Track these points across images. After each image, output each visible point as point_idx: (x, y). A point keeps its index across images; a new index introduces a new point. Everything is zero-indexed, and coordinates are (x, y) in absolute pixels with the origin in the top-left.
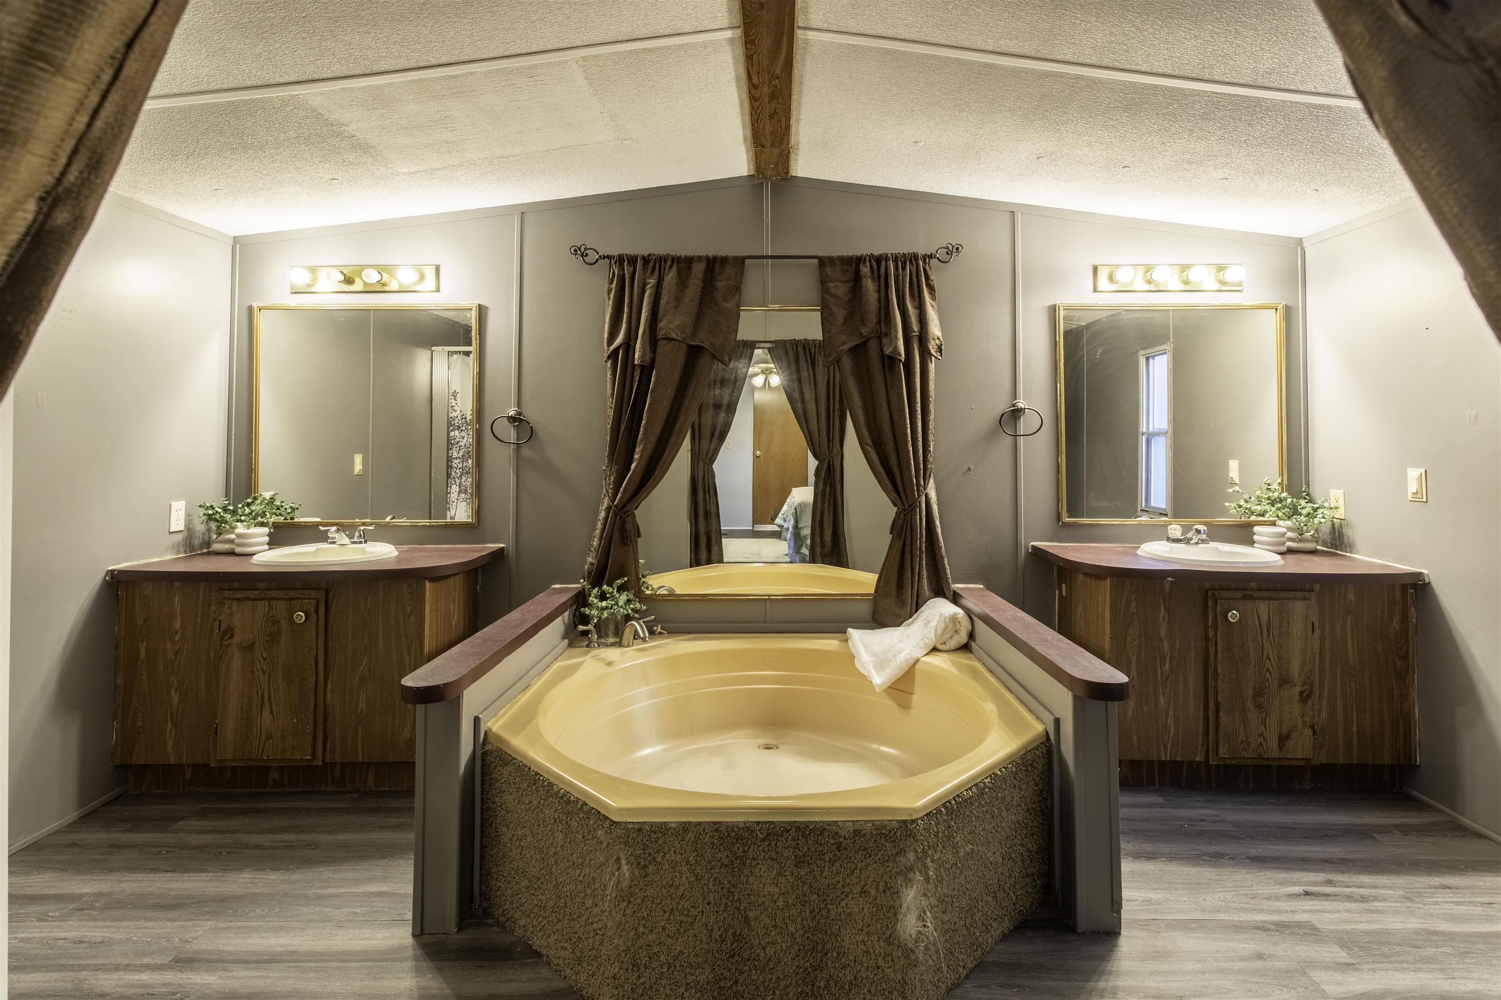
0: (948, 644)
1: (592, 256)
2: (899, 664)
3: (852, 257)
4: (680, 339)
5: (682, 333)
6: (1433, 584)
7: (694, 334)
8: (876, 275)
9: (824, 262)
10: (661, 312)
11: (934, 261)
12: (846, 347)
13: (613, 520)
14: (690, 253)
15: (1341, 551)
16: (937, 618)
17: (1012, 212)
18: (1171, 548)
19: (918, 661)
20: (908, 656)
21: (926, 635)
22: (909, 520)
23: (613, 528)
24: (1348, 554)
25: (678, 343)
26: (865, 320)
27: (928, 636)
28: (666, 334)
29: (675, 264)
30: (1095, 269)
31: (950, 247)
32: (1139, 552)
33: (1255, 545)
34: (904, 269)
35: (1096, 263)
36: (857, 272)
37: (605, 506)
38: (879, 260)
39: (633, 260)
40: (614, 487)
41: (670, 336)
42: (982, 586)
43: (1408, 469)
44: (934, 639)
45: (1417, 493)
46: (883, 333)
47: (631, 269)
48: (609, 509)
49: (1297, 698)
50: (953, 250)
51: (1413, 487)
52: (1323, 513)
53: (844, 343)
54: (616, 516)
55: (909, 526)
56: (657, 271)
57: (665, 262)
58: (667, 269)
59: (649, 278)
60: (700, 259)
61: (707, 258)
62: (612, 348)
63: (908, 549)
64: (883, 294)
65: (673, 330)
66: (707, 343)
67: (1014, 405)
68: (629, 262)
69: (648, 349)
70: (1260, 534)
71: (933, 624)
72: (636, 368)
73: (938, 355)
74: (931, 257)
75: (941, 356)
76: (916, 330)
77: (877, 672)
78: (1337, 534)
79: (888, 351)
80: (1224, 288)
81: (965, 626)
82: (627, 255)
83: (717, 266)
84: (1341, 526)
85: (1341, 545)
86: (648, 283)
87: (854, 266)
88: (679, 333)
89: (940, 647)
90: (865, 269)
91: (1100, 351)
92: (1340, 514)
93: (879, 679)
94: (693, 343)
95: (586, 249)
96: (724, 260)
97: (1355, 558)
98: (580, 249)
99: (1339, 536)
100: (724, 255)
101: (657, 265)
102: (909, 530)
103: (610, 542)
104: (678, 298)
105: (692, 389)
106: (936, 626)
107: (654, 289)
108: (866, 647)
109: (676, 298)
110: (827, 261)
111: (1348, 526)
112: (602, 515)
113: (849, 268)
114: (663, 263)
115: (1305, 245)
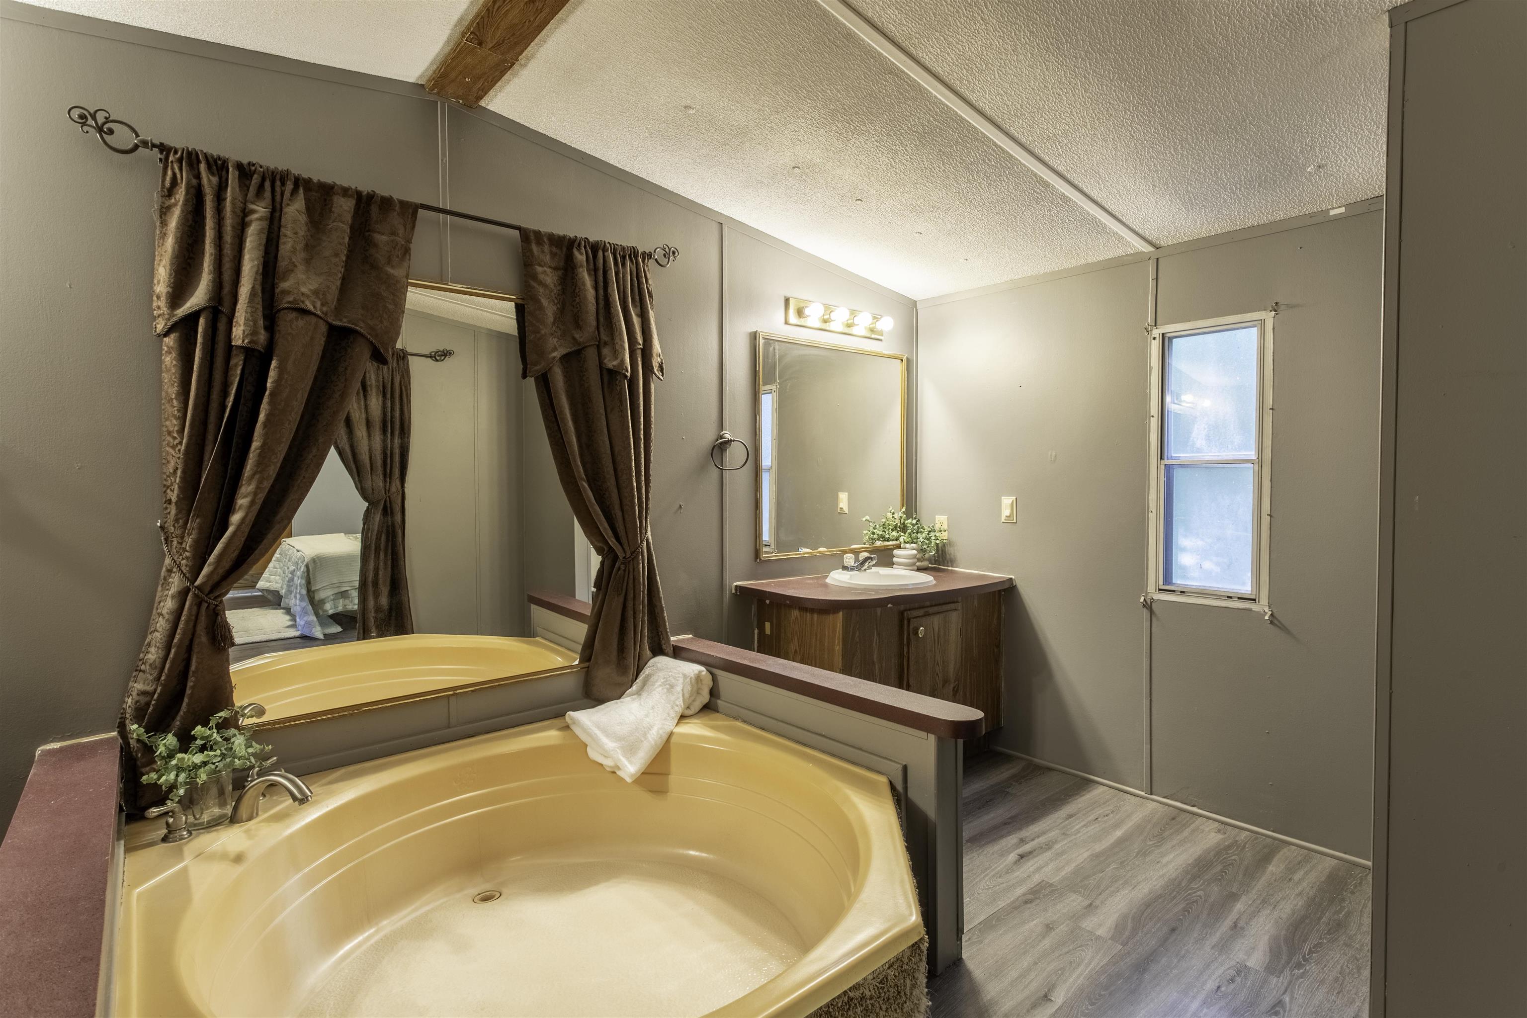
0: (692, 707)
1: (122, 137)
2: (653, 743)
3: (564, 237)
4: (319, 313)
5: (322, 305)
6: (1018, 586)
7: (339, 310)
8: (592, 266)
9: (526, 235)
10: (283, 264)
11: (651, 263)
12: (557, 354)
13: (194, 612)
14: (328, 179)
15: (944, 566)
16: (681, 680)
17: (721, 224)
18: (851, 576)
19: (671, 734)
20: (661, 732)
21: (674, 703)
22: (631, 570)
23: (195, 626)
24: (950, 568)
25: (314, 320)
26: (581, 323)
27: (677, 703)
28: (295, 300)
29: (301, 191)
30: (787, 301)
31: (667, 250)
32: (828, 581)
33: (894, 566)
34: (624, 265)
35: (788, 295)
36: (569, 259)
37: (173, 590)
38: (595, 248)
39: (218, 166)
40: (194, 557)
41: (302, 306)
42: (691, 636)
43: (1003, 498)
44: (682, 705)
45: (1010, 516)
46: (602, 342)
47: (215, 180)
48: (183, 594)
49: (951, 693)
50: (670, 253)
51: (1006, 512)
52: (935, 536)
53: (555, 349)
54: (199, 605)
55: (631, 577)
56: (268, 194)
57: (283, 184)
58: (287, 194)
59: (253, 203)
60: (345, 192)
61: (359, 194)
62: (181, 312)
63: (630, 604)
64: (601, 292)
65: (308, 297)
66: (362, 325)
67: (721, 437)
68: (209, 167)
69: (261, 322)
70: (898, 557)
71: (679, 688)
72: (234, 352)
73: (659, 374)
74: (650, 256)
75: (663, 376)
76: (641, 343)
77: (628, 759)
78: (940, 552)
79: (611, 364)
80: (873, 336)
81: (708, 682)
82: (206, 156)
83: (374, 209)
84: (944, 545)
85: (943, 561)
86: (253, 212)
87: (564, 249)
88: (318, 304)
89: (688, 712)
90: (580, 257)
91: (789, 384)
92: (945, 536)
93: (630, 768)
94: (338, 323)
95: (107, 120)
96: (386, 203)
97: (954, 570)
98: (94, 117)
99: (942, 554)
100: (386, 194)
101: (267, 184)
102: (631, 581)
103: (189, 649)
104: (311, 248)
105: (337, 395)
106: (683, 690)
107: (265, 224)
108: (605, 731)
109: (307, 245)
110: (532, 237)
111: (950, 545)
112: (169, 605)
113: (558, 251)
114: (278, 183)
115: (918, 307)
